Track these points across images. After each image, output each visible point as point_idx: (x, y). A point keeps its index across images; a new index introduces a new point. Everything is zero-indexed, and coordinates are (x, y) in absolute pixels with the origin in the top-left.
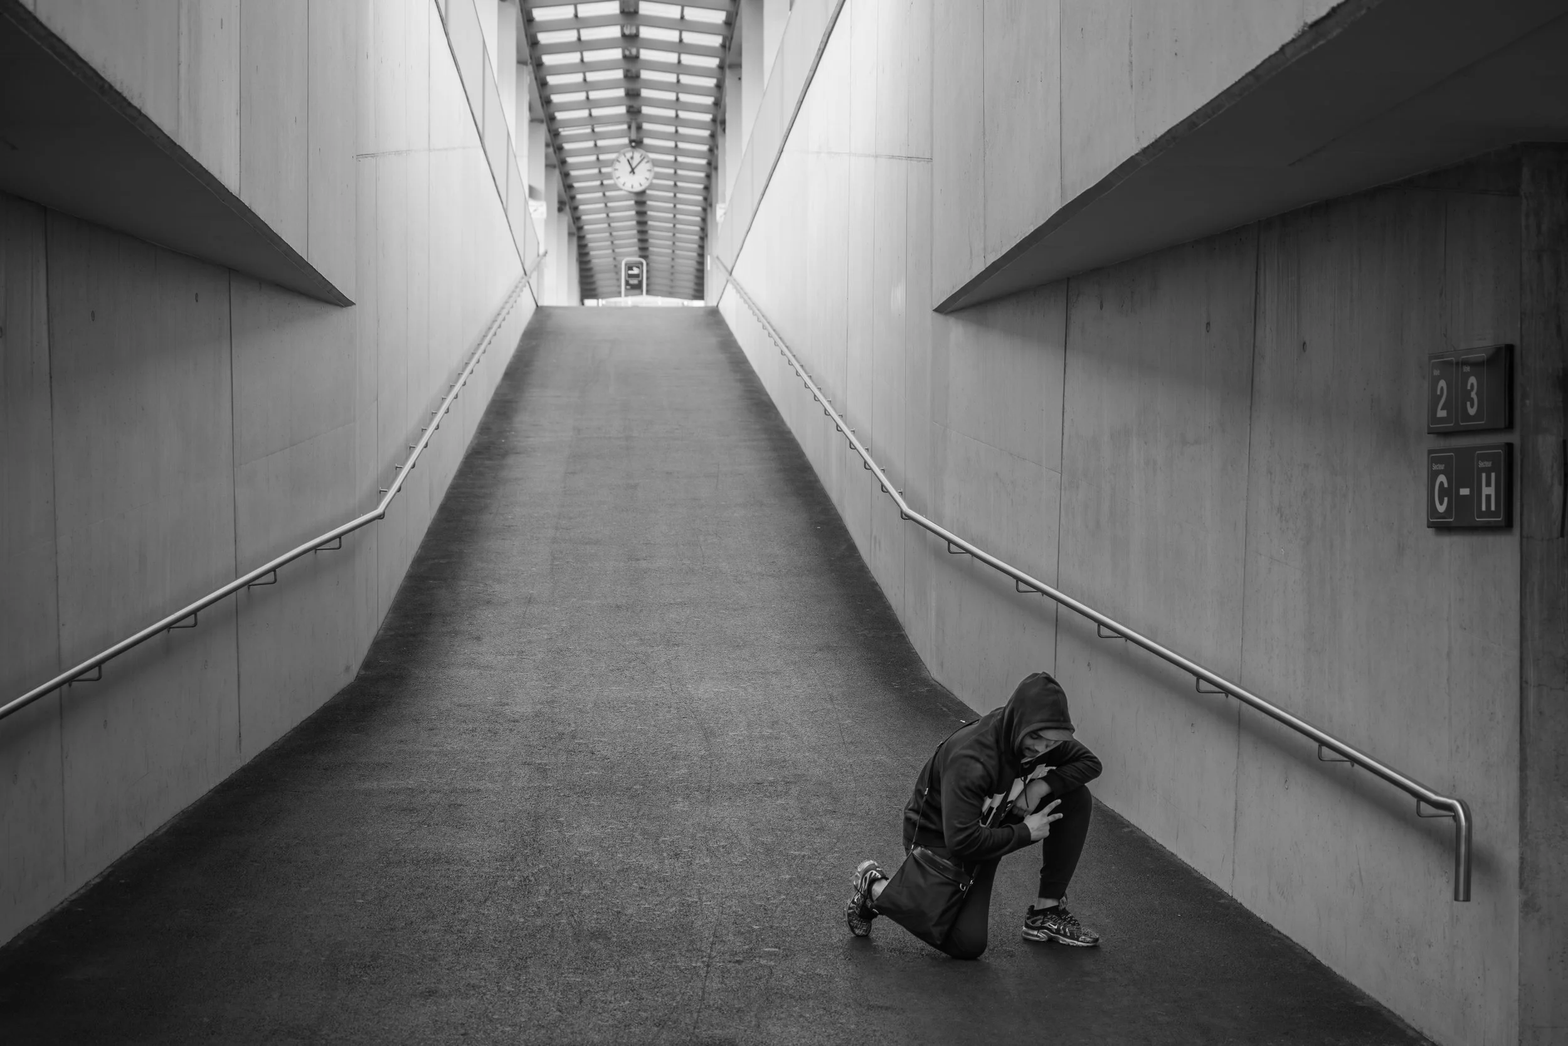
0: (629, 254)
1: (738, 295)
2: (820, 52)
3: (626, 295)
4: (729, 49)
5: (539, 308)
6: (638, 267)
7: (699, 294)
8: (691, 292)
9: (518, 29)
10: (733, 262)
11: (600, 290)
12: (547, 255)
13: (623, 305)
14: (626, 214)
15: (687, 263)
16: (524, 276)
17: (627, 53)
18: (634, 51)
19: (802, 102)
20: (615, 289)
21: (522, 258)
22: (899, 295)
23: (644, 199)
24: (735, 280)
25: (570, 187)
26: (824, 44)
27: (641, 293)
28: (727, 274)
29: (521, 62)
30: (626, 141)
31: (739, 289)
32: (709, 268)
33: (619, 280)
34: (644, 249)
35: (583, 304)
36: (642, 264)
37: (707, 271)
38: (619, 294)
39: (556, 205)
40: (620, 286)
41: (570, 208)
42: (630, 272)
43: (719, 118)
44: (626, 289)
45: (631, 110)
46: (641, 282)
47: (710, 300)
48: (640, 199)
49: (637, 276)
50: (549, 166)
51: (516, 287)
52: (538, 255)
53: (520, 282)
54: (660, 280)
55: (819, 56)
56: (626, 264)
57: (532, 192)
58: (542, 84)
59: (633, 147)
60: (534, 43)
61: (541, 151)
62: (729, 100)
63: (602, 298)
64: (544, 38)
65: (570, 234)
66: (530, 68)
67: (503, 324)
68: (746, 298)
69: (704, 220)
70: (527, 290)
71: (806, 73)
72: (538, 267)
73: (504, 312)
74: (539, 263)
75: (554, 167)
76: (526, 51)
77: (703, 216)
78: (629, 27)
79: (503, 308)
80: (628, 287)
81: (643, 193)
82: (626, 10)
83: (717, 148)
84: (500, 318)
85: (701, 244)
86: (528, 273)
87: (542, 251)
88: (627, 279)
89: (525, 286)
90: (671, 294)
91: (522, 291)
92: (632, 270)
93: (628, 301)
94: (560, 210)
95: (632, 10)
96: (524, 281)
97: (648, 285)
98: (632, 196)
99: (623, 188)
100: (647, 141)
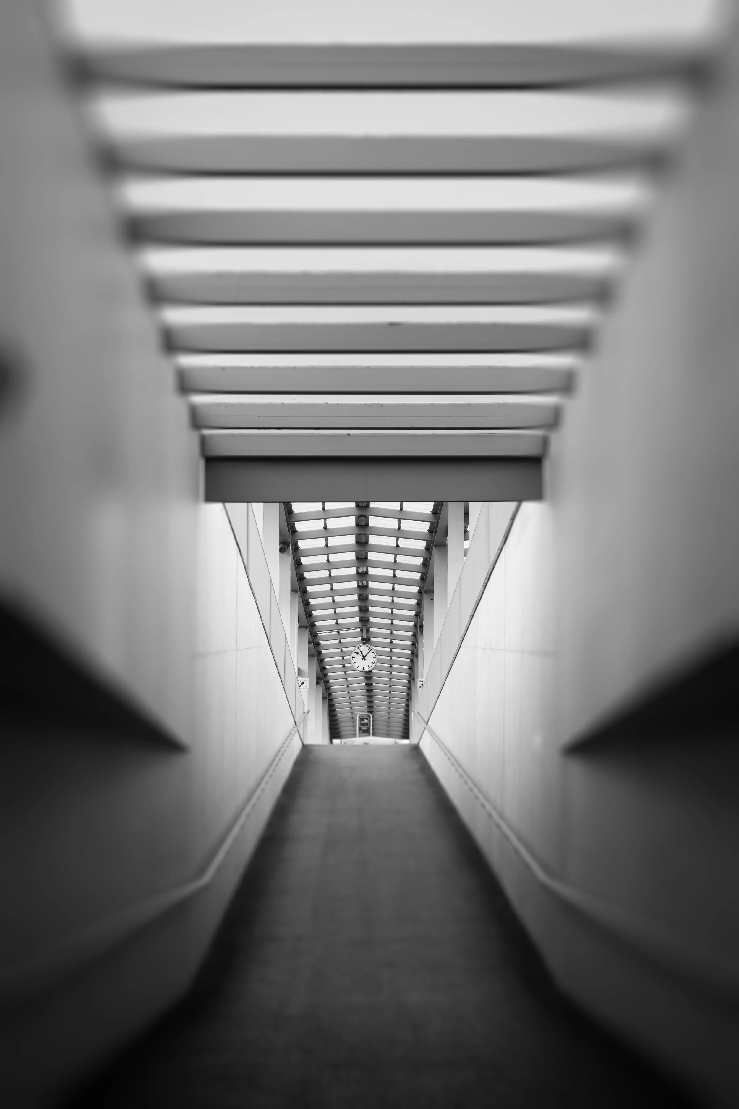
0: (361, 710)
1: (432, 738)
2: (485, 585)
3: (359, 736)
4: (425, 581)
5: (305, 747)
6: (367, 719)
7: (406, 735)
8: (400, 733)
9: (291, 569)
10: (429, 716)
11: (343, 733)
12: (309, 712)
13: (357, 743)
14: (359, 685)
15: (398, 715)
16: (295, 726)
17: (360, 584)
18: (365, 583)
19: (473, 616)
20: (352, 732)
21: (294, 715)
22: (538, 740)
23: (370, 676)
24: (429, 728)
25: (324, 668)
26: (487, 579)
27: (369, 735)
28: (424, 724)
29: (293, 591)
30: (359, 639)
31: (432, 733)
32: (413, 720)
33: (355, 726)
34: (371, 707)
35: (331, 743)
36: (369, 716)
37: (412, 721)
38: (355, 736)
39: (315, 680)
40: (355, 730)
41: (324, 682)
42: (362, 722)
43: (419, 625)
44: (359, 733)
45: (363, 619)
46: (369, 729)
47: (413, 740)
48: (368, 676)
49: (366, 724)
50: (311, 656)
51: (290, 733)
52: (304, 713)
53: (292, 730)
54: (381, 727)
55: (484, 587)
56: (359, 717)
57: (300, 672)
58: (306, 604)
59: (364, 643)
60: (301, 578)
61: (306, 646)
62: (425, 613)
63: (344, 738)
64: (307, 575)
65: (324, 698)
66: (299, 594)
67: (283, 758)
68: (437, 739)
69: (409, 688)
70: (297, 735)
71: (476, 598)
72: (304, 721)
73: (283, 750)
74: (305, 717)
75: (314, 656)
76: (297, 583)
77: (408, 686)
78: (361, 568)
79: (282, 747)
80: (361, 732)
81: (371, 671)
82: (360, 557)
83: (418, 643)
84: (280, 754)
85: (407, 704)
86: (297, 724)
87: (306, 710)
88: (360, 726)
89: (296, 733)
90: (388, 735)
91: (294, 736)
92: (364, 721)
93: (360, 740)
94: (317, 683)
95: (363, 557)
96: (295, 729)
97: (373, 729)
98: (364, 674)
99: (358, 669)
100: (372, 639)
